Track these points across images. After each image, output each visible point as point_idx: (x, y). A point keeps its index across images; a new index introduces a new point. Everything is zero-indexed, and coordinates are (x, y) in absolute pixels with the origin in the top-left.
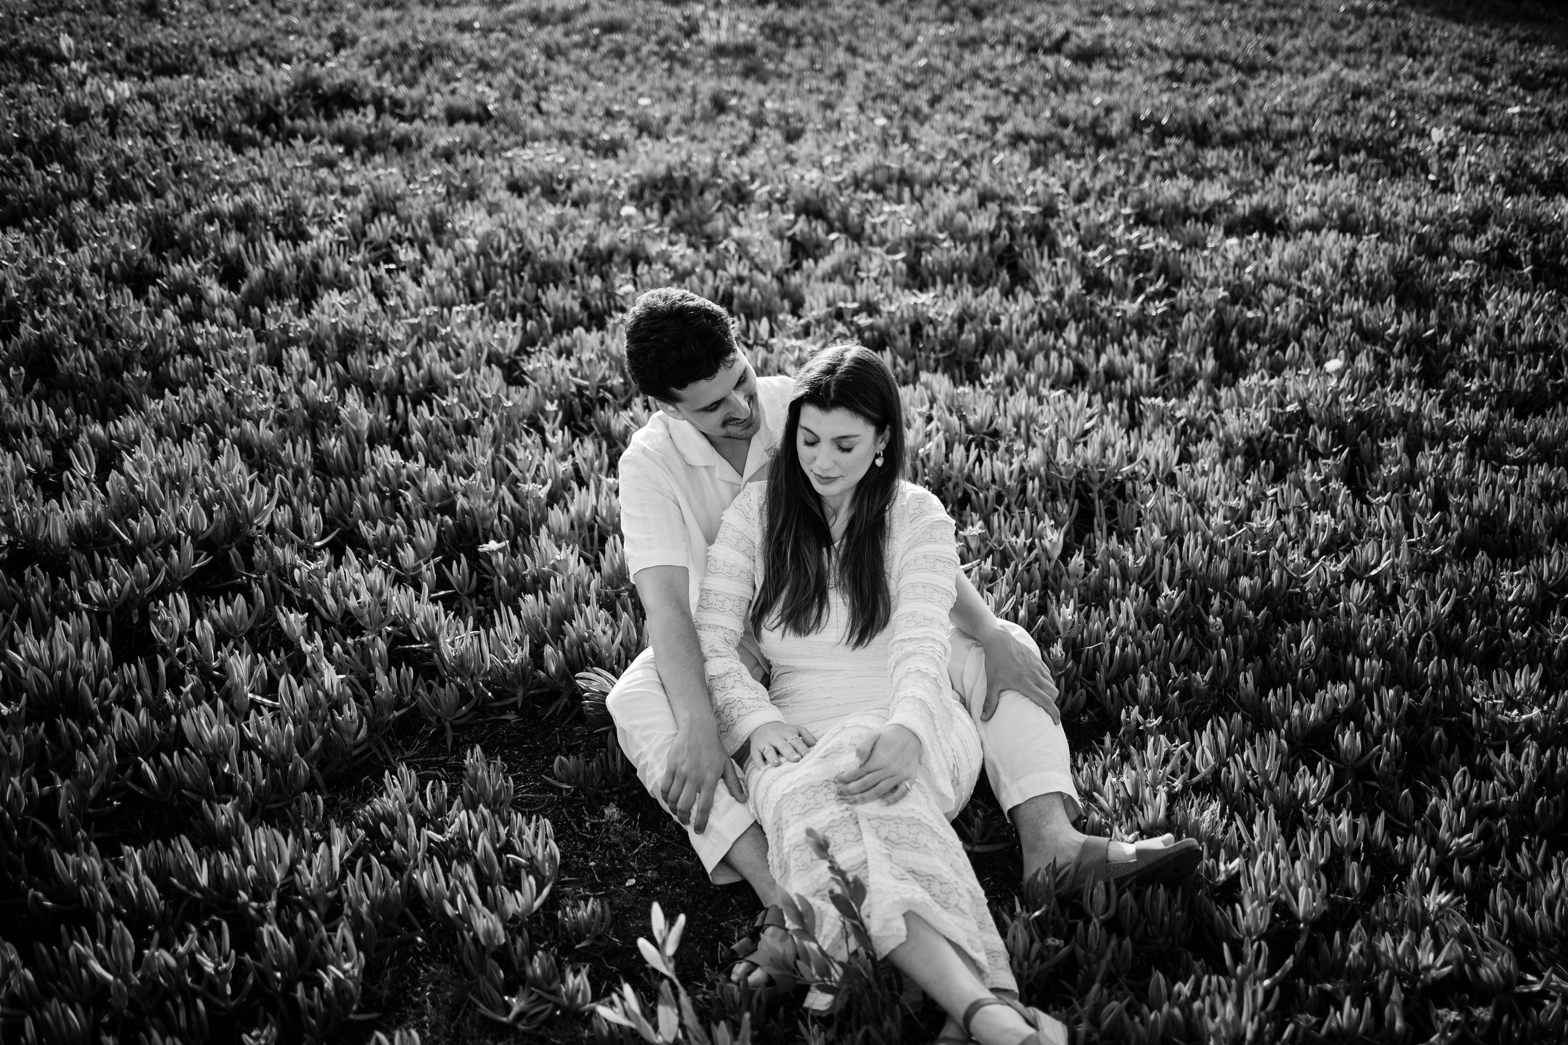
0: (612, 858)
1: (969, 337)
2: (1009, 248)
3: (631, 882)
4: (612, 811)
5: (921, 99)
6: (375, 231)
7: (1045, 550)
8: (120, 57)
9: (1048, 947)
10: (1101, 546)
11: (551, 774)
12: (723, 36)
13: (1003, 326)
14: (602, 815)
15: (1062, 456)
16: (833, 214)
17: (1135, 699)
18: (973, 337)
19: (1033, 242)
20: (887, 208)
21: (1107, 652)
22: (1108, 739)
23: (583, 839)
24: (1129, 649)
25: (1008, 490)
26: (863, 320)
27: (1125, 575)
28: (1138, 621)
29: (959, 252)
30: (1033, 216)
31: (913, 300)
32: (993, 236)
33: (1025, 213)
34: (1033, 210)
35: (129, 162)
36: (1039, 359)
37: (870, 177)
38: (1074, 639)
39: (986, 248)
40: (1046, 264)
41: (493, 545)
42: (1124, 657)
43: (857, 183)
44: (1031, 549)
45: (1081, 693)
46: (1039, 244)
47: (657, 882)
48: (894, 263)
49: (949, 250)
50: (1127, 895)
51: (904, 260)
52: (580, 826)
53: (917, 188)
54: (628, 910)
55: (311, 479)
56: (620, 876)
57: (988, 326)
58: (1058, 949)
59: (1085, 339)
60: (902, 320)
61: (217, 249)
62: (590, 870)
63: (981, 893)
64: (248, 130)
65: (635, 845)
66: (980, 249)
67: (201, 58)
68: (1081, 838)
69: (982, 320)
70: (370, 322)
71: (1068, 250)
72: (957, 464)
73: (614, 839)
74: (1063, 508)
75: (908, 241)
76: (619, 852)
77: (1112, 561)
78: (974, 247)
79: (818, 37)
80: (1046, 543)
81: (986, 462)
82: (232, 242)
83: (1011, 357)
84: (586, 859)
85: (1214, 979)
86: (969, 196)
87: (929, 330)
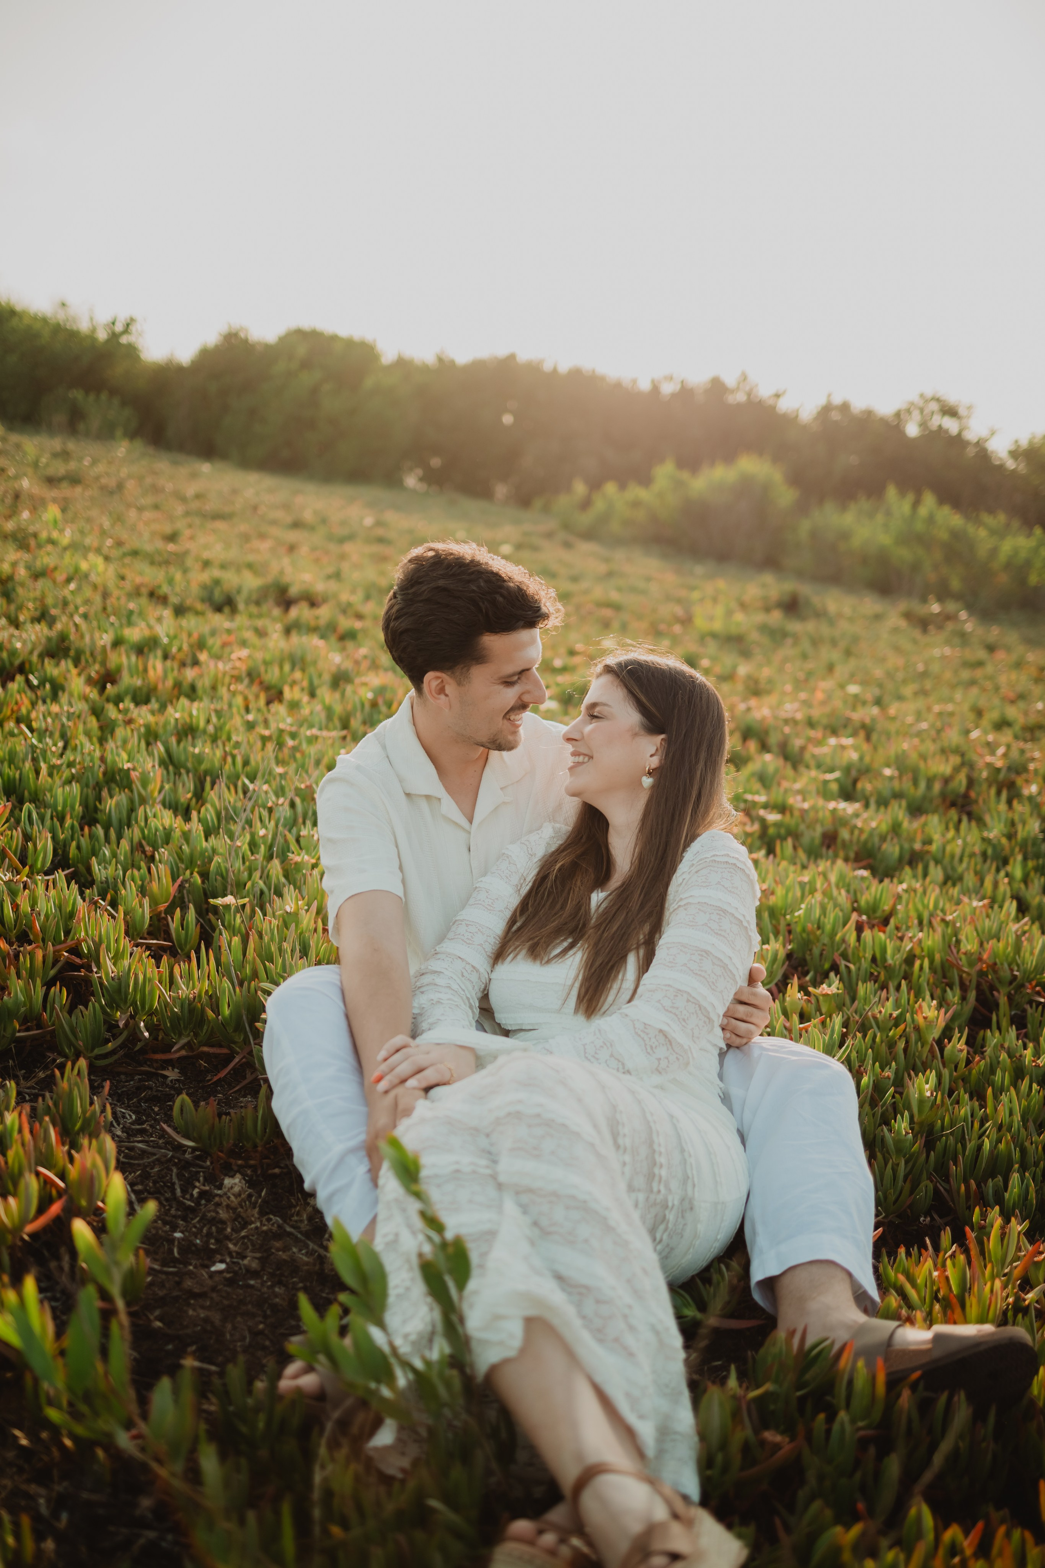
0: (209, 1235)
1: (892, 849)
2: (966, 796)
3: (221, 1266)
4: (234, 1183)
5: (908, 690)
6: (272, 675)
7: (917, 1029)
8: (115, 553)
9: (762, 1443)
10: (992, 1038)
11: (169, 1120)
12: (718, 626)
13: (934, 847)
14: (220, 1187)
15: (969, 945)
16: (773, 739)
17: (999, 1200)
18: (897, 850)
19: (993, 791)
20: (833, 741)
21: (971, 1146)
22: (946, 1236)
23: (181, 1205)
24: (1002, 1146)
25: (887, 968)
26: (773, 817)
27: (1019, 1073)
28: (1024, 1119)
29: (907, 785)
30: (998, 770)
31: (832, 805)
32: (947, 781)
33: (989, 765)
34: (999, 764)
35: (65, 603)
36: (970, 880)
37: (825, 721)
38: (932, 1126)
39: (937, 787)
40: (1003, 807)
41: (229, 899)
42: (994, 1156)
43: (811, 724)
44: (897, 1021)
45: (926, 1187)
46: (999, 793)
47: (255, 1274)
48: (826, 782)
49: (891, 778)
50: (906, 1398)
51: (837, 780)
52: (184, 1191)
53: (874, 737)
54: (196, 1296)
55: (68, 822)
56: (209, 1257)
57: (917, 846)
58: (777, 1447)
59: (1032, 874)
60: (816, 821)
61: (103, 663)
62: (171, 1241)
63: (676, 1340)
64: (199, 606)
65: (246, 1224)
66: (929, 787)
67: (189, 562)
68: (860, 1318)
69: (912, 840)
70: (214, 719)
71: (1030, 798)
72: (828, 928)
73: (223, 1214)
74: (954, 996)
75: (847, 770)
76: (221, 1231)
77: (1004, 1056)
78: (923, 785)
79: (816, 642)
80: (919, 1019)
81: (867, 934)
82: (122, 659)
83: (936, 873)
84: (174, 1229)
85: (1017, 1534)
86: (930, 747)
87: (845, 834)
